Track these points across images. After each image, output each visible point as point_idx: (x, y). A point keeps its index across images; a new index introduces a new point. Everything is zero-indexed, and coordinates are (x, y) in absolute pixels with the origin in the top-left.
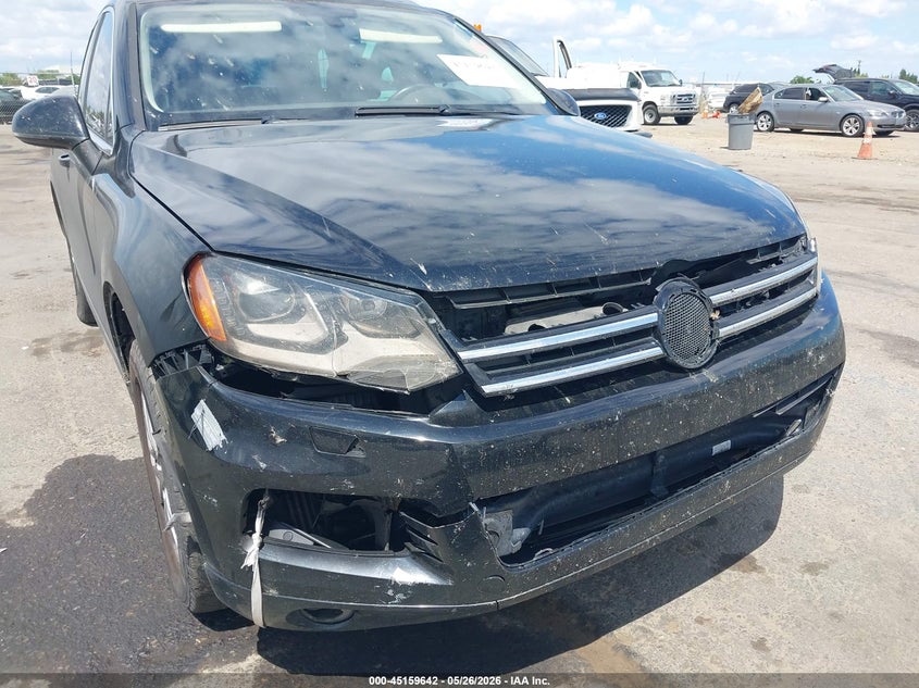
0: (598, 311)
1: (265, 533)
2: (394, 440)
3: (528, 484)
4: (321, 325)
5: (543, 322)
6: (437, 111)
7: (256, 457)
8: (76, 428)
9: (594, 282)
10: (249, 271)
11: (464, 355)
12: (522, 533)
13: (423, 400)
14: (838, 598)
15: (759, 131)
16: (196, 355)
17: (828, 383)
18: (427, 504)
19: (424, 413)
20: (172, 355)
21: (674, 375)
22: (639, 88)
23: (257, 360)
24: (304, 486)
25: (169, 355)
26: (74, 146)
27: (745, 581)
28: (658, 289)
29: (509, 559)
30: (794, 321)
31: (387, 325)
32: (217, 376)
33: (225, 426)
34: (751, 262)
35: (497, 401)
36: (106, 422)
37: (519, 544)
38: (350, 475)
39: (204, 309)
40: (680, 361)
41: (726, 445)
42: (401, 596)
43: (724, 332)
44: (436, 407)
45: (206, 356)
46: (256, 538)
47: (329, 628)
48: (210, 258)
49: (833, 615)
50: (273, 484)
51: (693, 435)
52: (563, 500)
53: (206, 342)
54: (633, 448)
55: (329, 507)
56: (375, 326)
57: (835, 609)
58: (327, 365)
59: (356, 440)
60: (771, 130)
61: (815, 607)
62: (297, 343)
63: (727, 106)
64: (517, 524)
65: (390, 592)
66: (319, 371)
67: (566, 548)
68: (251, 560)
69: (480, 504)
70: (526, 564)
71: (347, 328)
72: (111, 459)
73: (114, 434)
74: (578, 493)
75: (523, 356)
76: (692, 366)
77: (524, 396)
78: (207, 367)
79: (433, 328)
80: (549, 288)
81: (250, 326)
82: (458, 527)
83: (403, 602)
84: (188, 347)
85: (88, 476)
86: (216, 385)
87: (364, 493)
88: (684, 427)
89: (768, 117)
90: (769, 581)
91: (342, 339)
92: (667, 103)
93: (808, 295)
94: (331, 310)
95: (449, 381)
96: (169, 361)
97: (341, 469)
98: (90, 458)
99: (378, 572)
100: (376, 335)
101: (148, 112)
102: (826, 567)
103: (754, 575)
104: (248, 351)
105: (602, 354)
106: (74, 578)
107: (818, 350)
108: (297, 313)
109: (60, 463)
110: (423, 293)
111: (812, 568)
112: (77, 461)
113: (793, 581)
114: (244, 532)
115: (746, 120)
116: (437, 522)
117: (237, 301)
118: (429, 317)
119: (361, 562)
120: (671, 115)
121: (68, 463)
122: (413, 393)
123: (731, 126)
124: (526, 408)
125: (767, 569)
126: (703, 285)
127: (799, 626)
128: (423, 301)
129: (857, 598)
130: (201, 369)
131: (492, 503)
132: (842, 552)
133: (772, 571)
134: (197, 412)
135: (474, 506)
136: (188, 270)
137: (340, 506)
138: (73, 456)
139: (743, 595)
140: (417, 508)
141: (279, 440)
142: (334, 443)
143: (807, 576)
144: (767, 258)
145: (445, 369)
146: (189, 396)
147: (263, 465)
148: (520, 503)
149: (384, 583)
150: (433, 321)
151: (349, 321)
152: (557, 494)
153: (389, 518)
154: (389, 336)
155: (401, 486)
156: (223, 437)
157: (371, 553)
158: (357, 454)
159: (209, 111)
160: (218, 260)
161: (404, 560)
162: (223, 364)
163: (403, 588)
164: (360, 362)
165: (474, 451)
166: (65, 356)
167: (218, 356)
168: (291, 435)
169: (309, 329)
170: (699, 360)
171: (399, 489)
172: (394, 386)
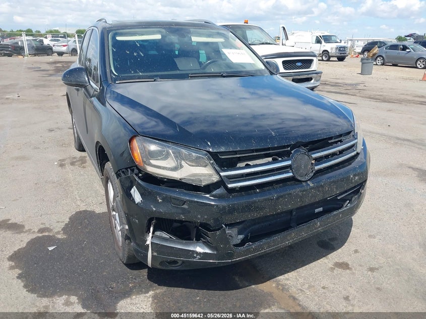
0: (270, 159)
1: (153, 233)
2: (198, 202)
3: (243, 219)
4: (175, 162)
5: (251, 163)
6: (220, 75)
7: (152, 206)
8: (79, 199)
9: (268, 149)
10: (151, 143)
11: (222, 174)
12: (241, 237)
13: (208, 189)
14: (381, 282)
15: (377, 65)
16: (133, 171)
17: (361, 187)
18: (208, 224)
19: (208, 193)
20: (125, 170)
21: (297, 183)
22: (321, 44)
23: (153, 173)
24: (167, 217)
25: (123, 170)
26: (85, 87)
27: (344, 273)
28: (292, 152)
29: (237, 245)
30: (347, 164)
31: (197, 162)
32: (139, 178)
33: (142, 195)
34: (330, 142)
35: (233, 190)
36: (90, 197)
37: (240, 241)
38: (183, 214)
39: (136, 155)
40: (299, 178)
41: (321, 209)
42: (198, 257)
43: (317, 168)
44: (212, 191)
45: (136, 171)
46: (151, 234)
47: (174, 268)
48: (138, 137)
49: (378, 289)
50: (157, 215)
51: (303, 205)
52: (257, 226)
53: (136, 166)
54: (280, 208)
55: (175, 225)
56: (193, 162)
57: (379, 286)
58: (176, 175)
59: (185, 202)
60: (383, 64)
61: (371, 285)
62: (167, 168)
63: (363, 52)
64: (239, 233)
65: (195, 255)
66: (174, 178)
67: (256, 243)
68: (149, 242)
69: (225, 225)
70: (242, 248)
71: (183, 163)
72: (94, 212)
73: (93, 202)
74: (262, 224)
75: (243, 175)
76: (303, 180)
77: (243, 189)
78: (137, 175)
79: (212, 164)
80: (253, 151)
81: (151, 161)
82: (218, 233)
83: (199, 259)
84: (130, 168)
85: (85, 219)
86: (139, 181)
87: (187, 220)
88: (300, 202)
89: (381, 58)
90: (353, 274)
91: (181, 167)
92: (334, 51)
93: (353, 154)
94: (178, 157)
95: (217, 183)
96: (123, 172)
97: (180, 211)
98: (85, 211)
99: (191, 248)
100: (193, 166)
101: (112, 75)
102: (378, 269)
103: (348, 271)
104: (150, 169)
105: (271, 175)
106: (83, 259)
107: (355, 176)
108: (167, 157)
109: (74, 213)
110: (209, 152)
111: (372, 270)
112: (80, 212)
113: (363, 274)
114: (146, 232)
115: (370, 61)
116: (212, 231)
117: (147, 153)
118: (211, 160)
119: (186, 244)
120: (335, 57)
121: (77, 213)
122: (205, 186)
123: (363, 63)
124: (243, 193)
125: (353, 269)
126: (310, 150)
127: (363, 292)
128: (209, 155)
129: (389, 282)
130: (134, 176)
131: (230, 225)
132: (385, 264)
133: (355, 270)
134: (133, 190)
135: (224, 226)
136: (130, 141)
137: (179, 224)
138: (79, 210)
139: (342, 279)
140: (205, 226)
141: (160, 201)
142: (178, 202)
143: (369, 273)
144: (337, 140)
145: (215, 178)
146: (130, 184)
147: (154, 209)
148: (240, 226)
149: (194, 252)
150: (212, 162)
151: (184, 160)
152: (255, 224)
153: (195, 229)
154: (197, 166)
155: (199, 218)
156: (141, 199)
157: (189, 242)
158: (185, 206)
159: (134, 75)
160: (141, 138)
161: (200, 244)
162: (141, 174)
163: (199, 254)
164: (187, 175)
165: (224, 207)
166: (72, 167)
167: (140, 171)
168: (163, 199)
169: (170, 163)
170: (307, 178)
171: (199, 219)
172: (198, 184)
